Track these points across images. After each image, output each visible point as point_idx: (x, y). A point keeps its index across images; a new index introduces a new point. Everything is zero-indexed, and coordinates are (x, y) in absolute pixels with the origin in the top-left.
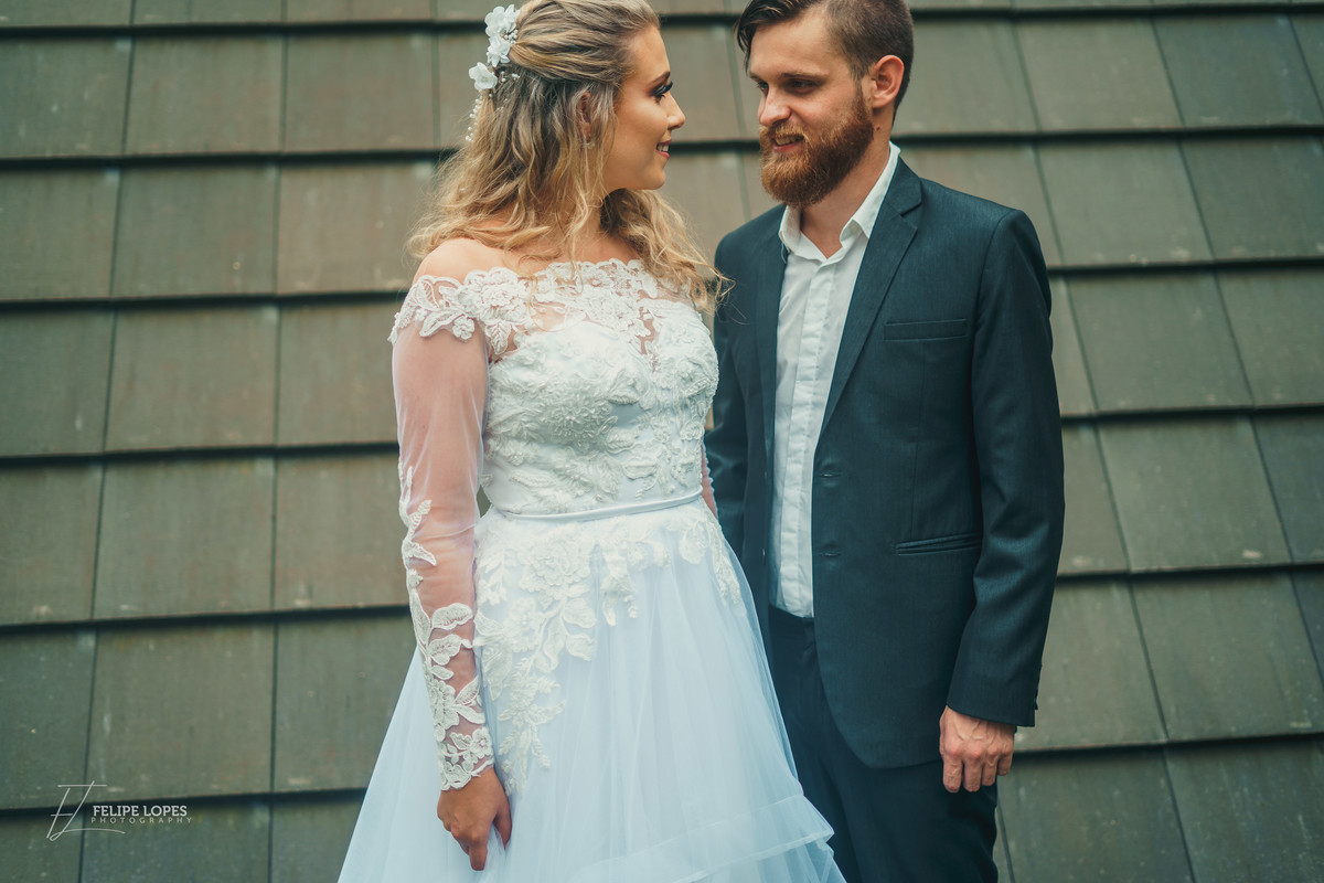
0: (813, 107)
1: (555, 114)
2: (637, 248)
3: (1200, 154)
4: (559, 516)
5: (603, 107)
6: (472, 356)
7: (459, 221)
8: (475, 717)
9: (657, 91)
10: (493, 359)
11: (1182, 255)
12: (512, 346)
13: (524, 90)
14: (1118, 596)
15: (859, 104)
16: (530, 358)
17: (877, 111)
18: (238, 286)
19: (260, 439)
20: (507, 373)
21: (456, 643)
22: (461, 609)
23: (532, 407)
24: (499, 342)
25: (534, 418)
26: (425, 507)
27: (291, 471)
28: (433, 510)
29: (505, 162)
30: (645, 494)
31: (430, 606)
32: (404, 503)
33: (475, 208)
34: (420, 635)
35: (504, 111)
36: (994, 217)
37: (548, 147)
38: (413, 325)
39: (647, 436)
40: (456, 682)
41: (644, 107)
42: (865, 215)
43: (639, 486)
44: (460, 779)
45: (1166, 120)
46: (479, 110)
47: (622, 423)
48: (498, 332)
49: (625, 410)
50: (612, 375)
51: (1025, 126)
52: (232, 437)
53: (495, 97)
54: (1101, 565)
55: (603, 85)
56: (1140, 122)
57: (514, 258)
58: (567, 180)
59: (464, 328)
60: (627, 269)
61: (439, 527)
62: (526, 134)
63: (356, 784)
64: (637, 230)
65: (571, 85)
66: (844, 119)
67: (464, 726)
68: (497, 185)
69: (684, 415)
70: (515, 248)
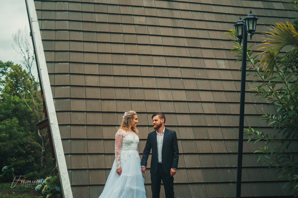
0: (157, 122)
1: (128, 120)
2: (134, 131)
3: (194, 128)
4: (126, 150)
5: (132, 120)
6: (121, 137)
7: (122, 128)
8: (120, 163)
9: (136, 119)
10: (123, 137)
11: (192, 138)
12: (124, 137)
13: (126, 118)
14: (185, 170)
15: (161, 122)
16: (126, 137)
17: (162, 123)
18: (99, 138)
19: (103, 153)
20: (124, 139)
21: (119, 158)
22: (119, 155)
23: (125, 141)
24: (124, 136)
25: (125, 142)
26: (117, 148)
27: (106, 156)
28: (118, 148)
29: (125, 123)
30: (132, 149)
31: (117, 155)
32: (115, 148)
33: (123, 127)
34: (116, 157)
35: (125, 120)
36: (173, 132)
37: (128, 122)
38: (117, 134)
39: (133, 144)
40: (119, 161)
41: (135, 120)
42: (164, 131)
43: (132, 148)
44: (118, 168)
45: (191, 125)
46: (123, 119)
47: (132, 143)
48: (124, 135)
49: (132, 142)
50: (131, 139)
51: (177, 125)
52: (100, 152)
53: (124, 118)
54: (183, 167)
55: (131, 118)
56: (188, 125)
57: (126, 131)
58: (129, 125)
59: (121, 135)
60: (134, 133)
61: (118, 149)
62: (126, 121)
63: (111, 168)
64: (134, 130)
65: (129, 118)
66: (159, 123)
67: (119, 164)
68: (124, 125)
69: (136, 144)
70: (126, 130)
